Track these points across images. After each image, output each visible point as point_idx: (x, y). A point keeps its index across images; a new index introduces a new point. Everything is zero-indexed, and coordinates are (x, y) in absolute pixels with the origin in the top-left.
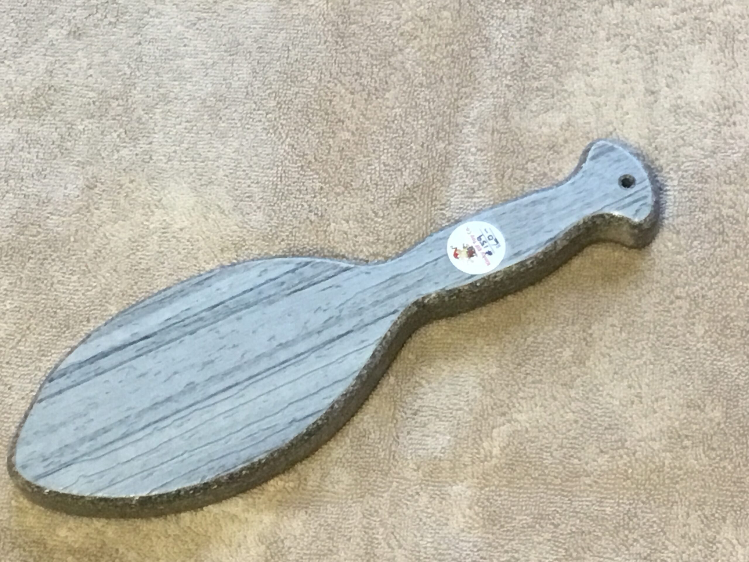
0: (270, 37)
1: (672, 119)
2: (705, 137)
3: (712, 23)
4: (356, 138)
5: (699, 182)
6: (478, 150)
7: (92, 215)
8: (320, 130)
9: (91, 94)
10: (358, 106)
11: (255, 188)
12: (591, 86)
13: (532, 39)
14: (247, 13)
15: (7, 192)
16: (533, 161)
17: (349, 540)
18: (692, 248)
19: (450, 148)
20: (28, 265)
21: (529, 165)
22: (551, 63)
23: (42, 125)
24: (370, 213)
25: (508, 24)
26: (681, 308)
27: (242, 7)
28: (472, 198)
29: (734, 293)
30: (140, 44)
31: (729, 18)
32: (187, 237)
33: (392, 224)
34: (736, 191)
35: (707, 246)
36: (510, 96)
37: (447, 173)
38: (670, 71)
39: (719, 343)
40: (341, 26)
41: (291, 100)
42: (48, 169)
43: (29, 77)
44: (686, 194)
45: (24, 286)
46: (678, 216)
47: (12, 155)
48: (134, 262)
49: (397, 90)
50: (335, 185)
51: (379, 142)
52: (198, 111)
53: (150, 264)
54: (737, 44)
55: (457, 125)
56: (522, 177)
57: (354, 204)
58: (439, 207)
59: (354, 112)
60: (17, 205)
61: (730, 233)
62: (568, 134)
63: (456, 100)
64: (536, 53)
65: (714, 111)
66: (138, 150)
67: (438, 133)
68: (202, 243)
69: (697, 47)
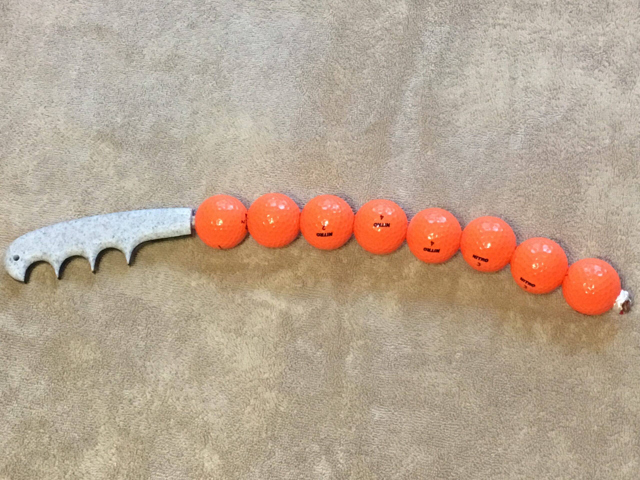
0: (301, 34)
1: (524, 94)
2: (541, 106)
3: (551, 40)
4: (345, 95)
5: (536, 131)
6: (413, 106)
7: (195, 129)
8: (325, 89)
9: (198, 61)
10: (347, 77)
11: (286, 119)
12: (479, 73)
13: (448, 44)
14: (288, 20)
15: (149, 113)
16: (443, 113)
17: (328, 318)
18: (529, 167)
19: (397, 103)
20: (159, 154)
21: (441, 116)
22: (458, 58)
23: (170, 76)
24: (350, 137)
25: (435, 35)
26: (520, 201)
27: (286, 17)
28: (407, 132)
29: (551, 194)
30: (227, 34)
31: (560, 38)
32: (248, 144)
33: (361, 144)
34: (557, 137)
35: (537, 167)
36: (433, 76)
37: (394, 118)
38: (525, 67)
39: (540, 221)
40: (340, 31)
41: (310, 71)
42: (173, 102)
43: (164, 49)
44: (528, 137)
45: (155, 166)
46: (522, 149)
47: (152, 92)
48: (217, 157)
49: (370, 69)
50: (332, 120)
51: (357, 98)
52: (258, 74)
53: (226, 158)
54: (563, 54)
55: (402, 91)
56: (436, 122)
57: (341, 132)
58: (389, 136)
59: (345, 80)
60: (154, 120)
61: (551, 160)
62: (464, 100)
63: (402, 76)
64: (449, 53)
65: (547, 91)
66: (223, 94)
67: (391, 94)
68: (256, 148)
69: (541, 54)
